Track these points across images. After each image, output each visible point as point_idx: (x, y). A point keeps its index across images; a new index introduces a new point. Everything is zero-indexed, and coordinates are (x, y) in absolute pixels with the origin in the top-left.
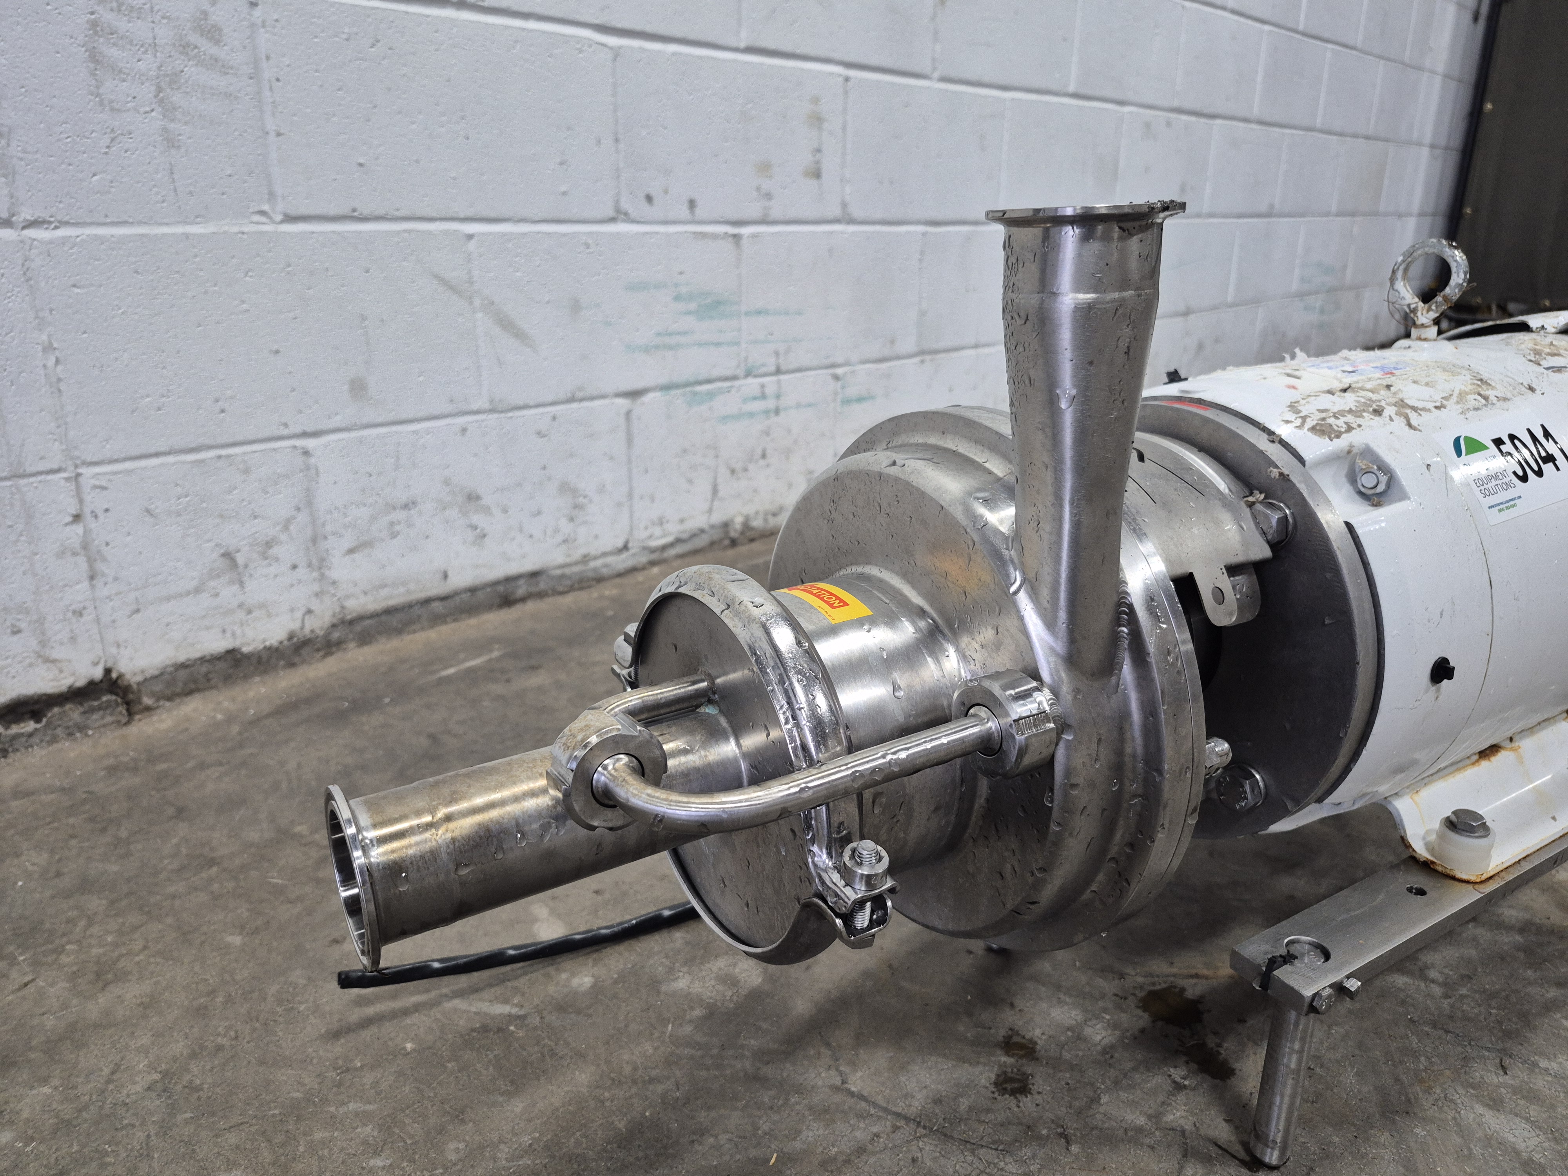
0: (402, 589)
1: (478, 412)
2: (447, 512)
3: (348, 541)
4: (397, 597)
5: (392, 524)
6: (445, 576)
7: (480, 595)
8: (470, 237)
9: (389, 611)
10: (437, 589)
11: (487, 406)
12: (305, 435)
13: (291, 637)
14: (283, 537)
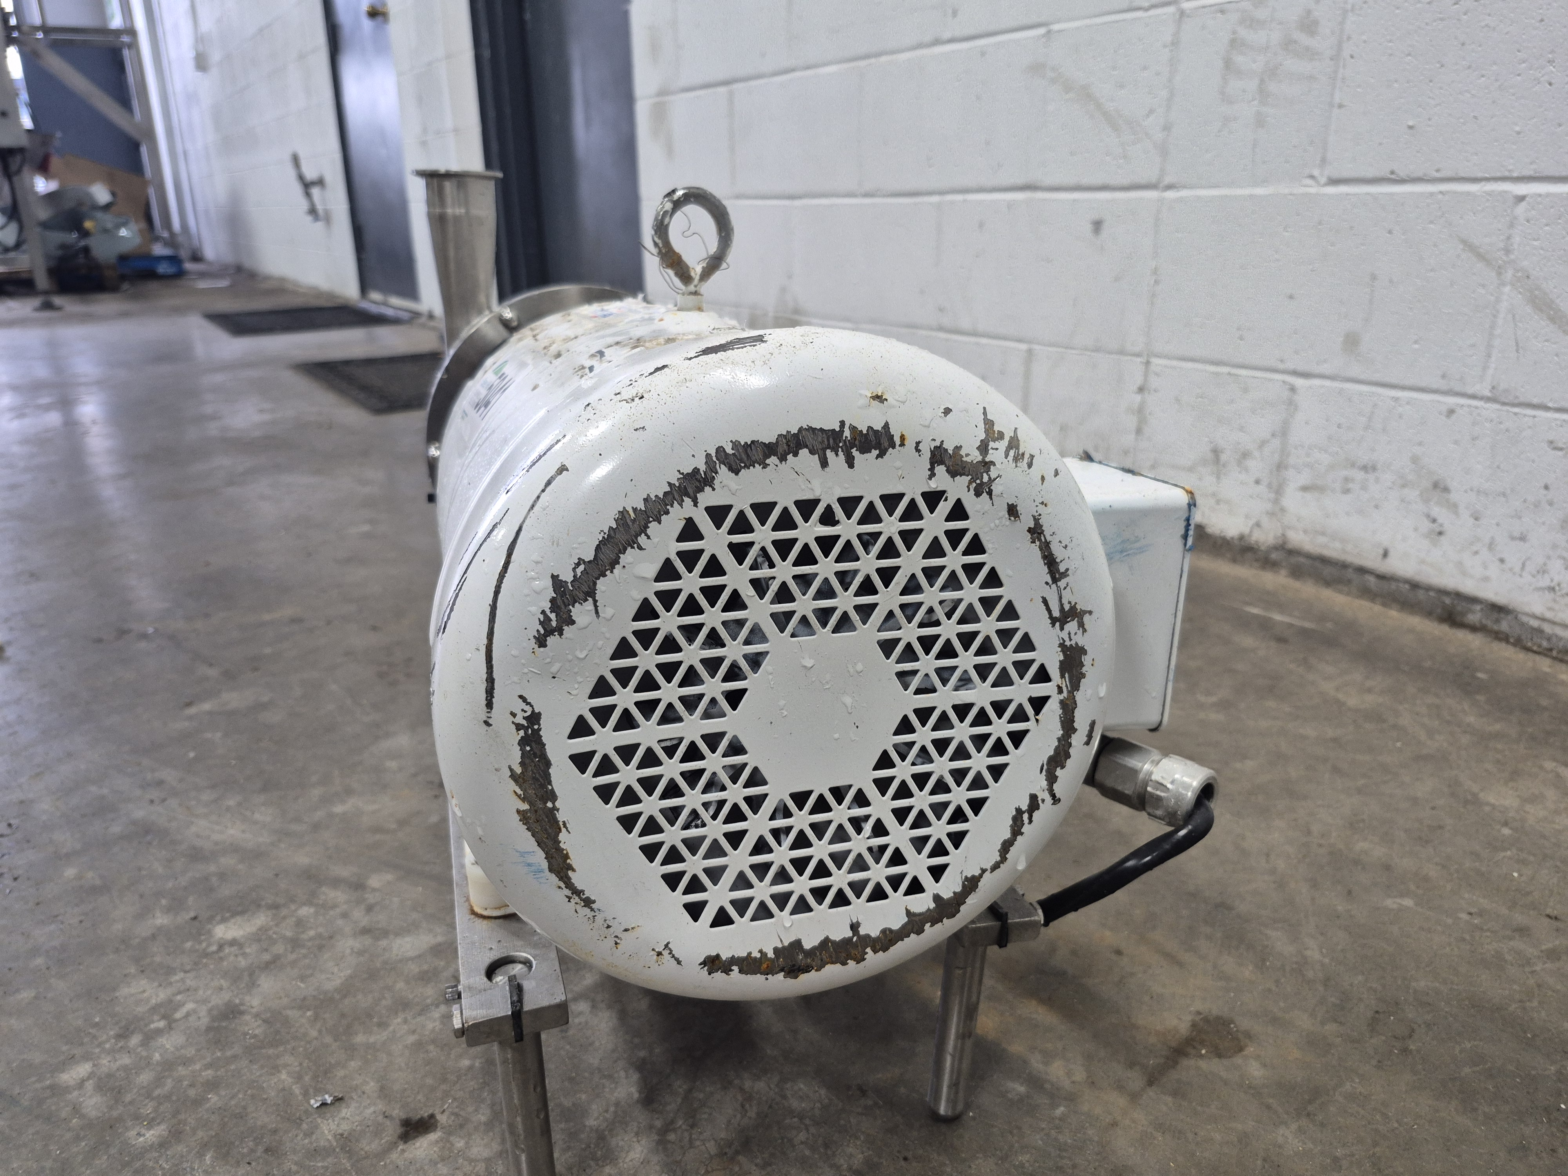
0: (1338, 545)
1: (1474, 397)
2: (1406, 491)
3: (1304, 478)
4: (1333, 550)
5: (1347, 480)
6: (1385, 554)
7: (1421, 595)
8: (1522, 198)
9: (1324, 560)
10: (1372, 561)
11: (1487, 393)
12: (1295, 373)
13: (1242, 537)
14: (1256, 454)
